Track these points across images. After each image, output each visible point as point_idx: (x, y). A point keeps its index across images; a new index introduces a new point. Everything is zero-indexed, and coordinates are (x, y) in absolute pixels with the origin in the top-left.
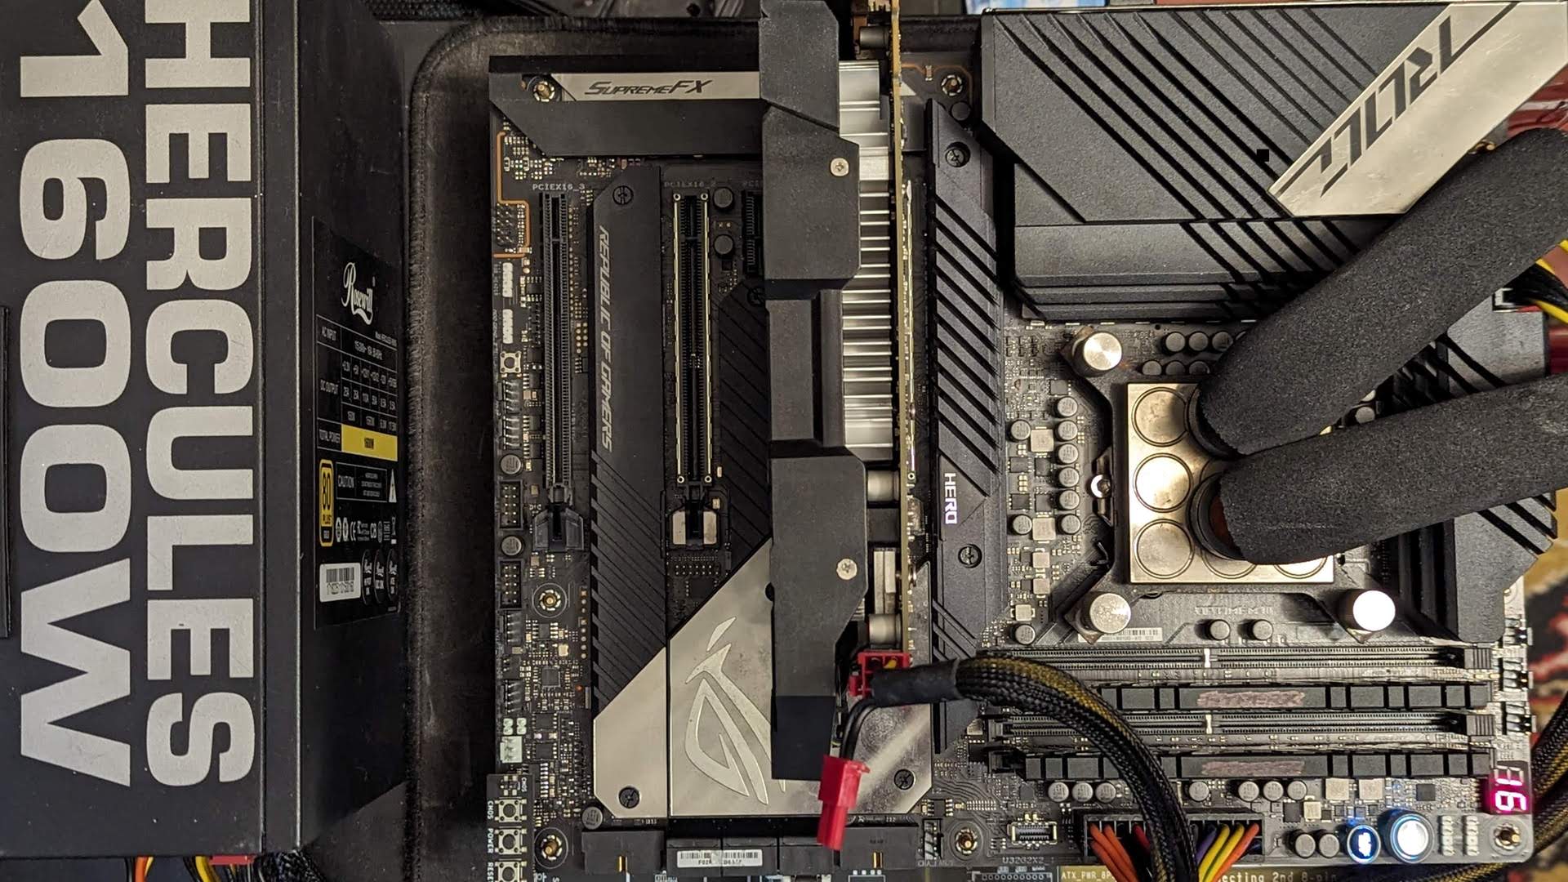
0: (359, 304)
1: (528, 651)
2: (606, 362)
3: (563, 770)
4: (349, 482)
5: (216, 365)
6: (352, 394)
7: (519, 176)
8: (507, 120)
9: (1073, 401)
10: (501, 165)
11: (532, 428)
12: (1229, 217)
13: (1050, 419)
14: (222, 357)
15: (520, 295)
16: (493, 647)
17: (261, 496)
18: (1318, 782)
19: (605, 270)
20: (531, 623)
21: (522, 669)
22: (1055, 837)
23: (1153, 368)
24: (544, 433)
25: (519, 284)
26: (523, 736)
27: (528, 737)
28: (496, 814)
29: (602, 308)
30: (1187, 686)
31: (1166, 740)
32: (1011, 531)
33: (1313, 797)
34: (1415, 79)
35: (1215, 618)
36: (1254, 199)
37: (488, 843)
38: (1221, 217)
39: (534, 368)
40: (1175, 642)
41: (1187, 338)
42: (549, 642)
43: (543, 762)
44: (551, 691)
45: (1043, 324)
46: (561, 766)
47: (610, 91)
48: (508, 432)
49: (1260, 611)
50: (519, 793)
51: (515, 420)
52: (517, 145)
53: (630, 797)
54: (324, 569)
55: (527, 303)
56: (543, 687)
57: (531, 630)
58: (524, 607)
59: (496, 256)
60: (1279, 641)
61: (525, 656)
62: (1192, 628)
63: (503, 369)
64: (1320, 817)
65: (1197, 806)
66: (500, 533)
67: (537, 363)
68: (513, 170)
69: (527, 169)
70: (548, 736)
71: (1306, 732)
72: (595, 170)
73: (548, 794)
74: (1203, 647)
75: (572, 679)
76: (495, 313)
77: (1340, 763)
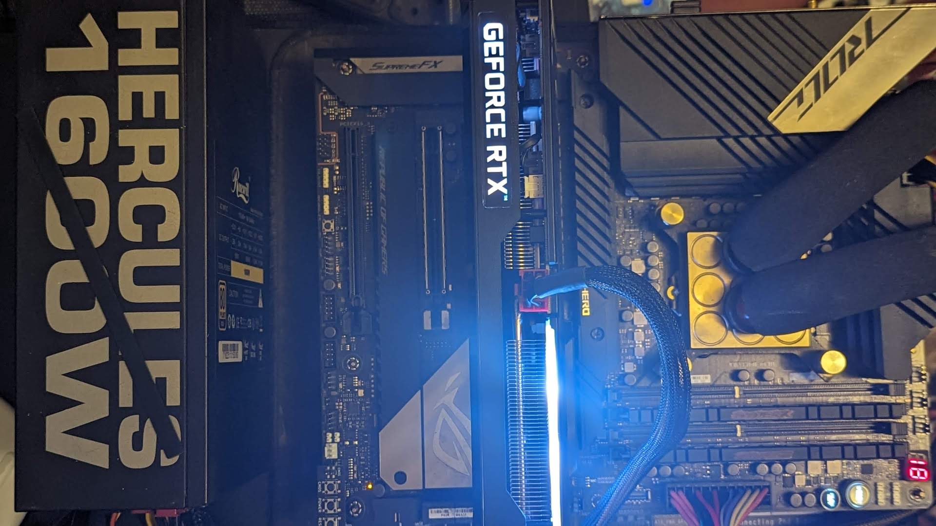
0: (241, 191)
1: (341, 393)
2: (384, 224)
3: (362, 463)
4: (235, 294)
5: (159, 225)
6: (237, 244)
7: (332, 117)
8: (325, 86)
9: (656, 243)
10: (322, 112)
11: (341, 263)
12: (744, 135)
13: (642, 254)
14: (162, 221)
15: (333, 187)
16: (320, 390)
17: (185, 300)
18: (803, 462)
19: (382, 171)
20: (342, 377)
21: (337, 404)
22: (650, 497)
23: (703, 223)
24: (348, 266)
25: (333, 181)
26: (338, 443)
27: (341, 443)
28: (323, 489)
29: (381, 193)
30: (725, 407)
31: (714, 440)
32: (621, 320)
33: (800, 473)
34: (852, 53)
35: (741, 368)
36: (759, 123)
37: (318, 507)
38: (740, 134)
39: (342, 229)
40: (718, 383)
41: (722, 207)
42: (353, 388)
43: (350, 458)
44: (354, 416)
45: (637, 199)
46: (361, 460)
47: (384, 67)
48: (327, 266)
49: (767, 364)
50: (336, 476)
51: (330, 259)
52: (330, 100)
53: (401, 477)
54: (221, 343)
55: (337, 191)
56: (349, 415)
57: (342, 381)
58: (338, 367)
59: (319, 164)
60: (779, 382)
61: (338, 397)
62: (728, 375)
63: (324, 230)
64: (804, 484)
65: (732, 478)
66: (323, 325)
67: (344, 226)
68: (328, 114)
69: (336, 114)
70: (353, 443)
71: (795, 434)
72: (376, 113)
73: (353, 477)
74: (734, 386)
75: (366, 409)
76: (319, 197)
77: (815, 451)
